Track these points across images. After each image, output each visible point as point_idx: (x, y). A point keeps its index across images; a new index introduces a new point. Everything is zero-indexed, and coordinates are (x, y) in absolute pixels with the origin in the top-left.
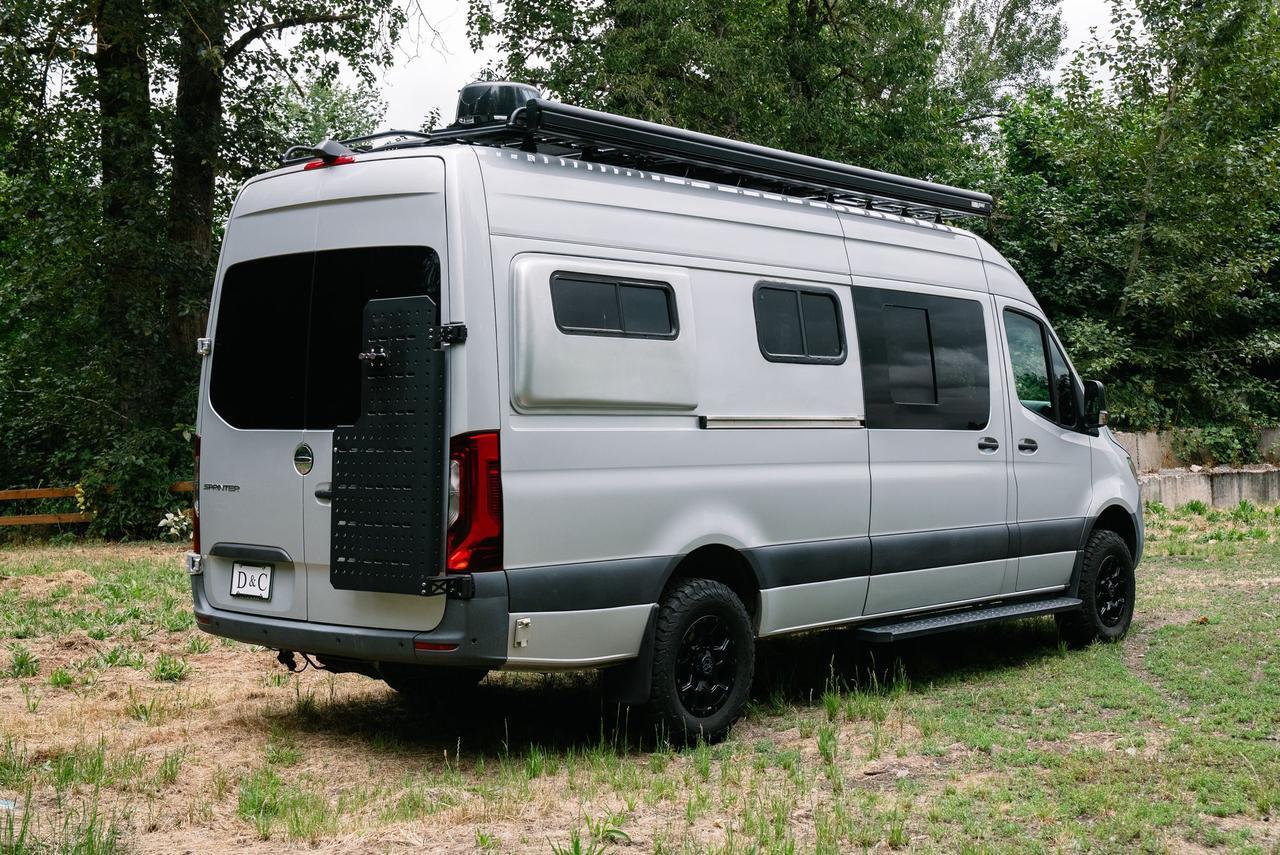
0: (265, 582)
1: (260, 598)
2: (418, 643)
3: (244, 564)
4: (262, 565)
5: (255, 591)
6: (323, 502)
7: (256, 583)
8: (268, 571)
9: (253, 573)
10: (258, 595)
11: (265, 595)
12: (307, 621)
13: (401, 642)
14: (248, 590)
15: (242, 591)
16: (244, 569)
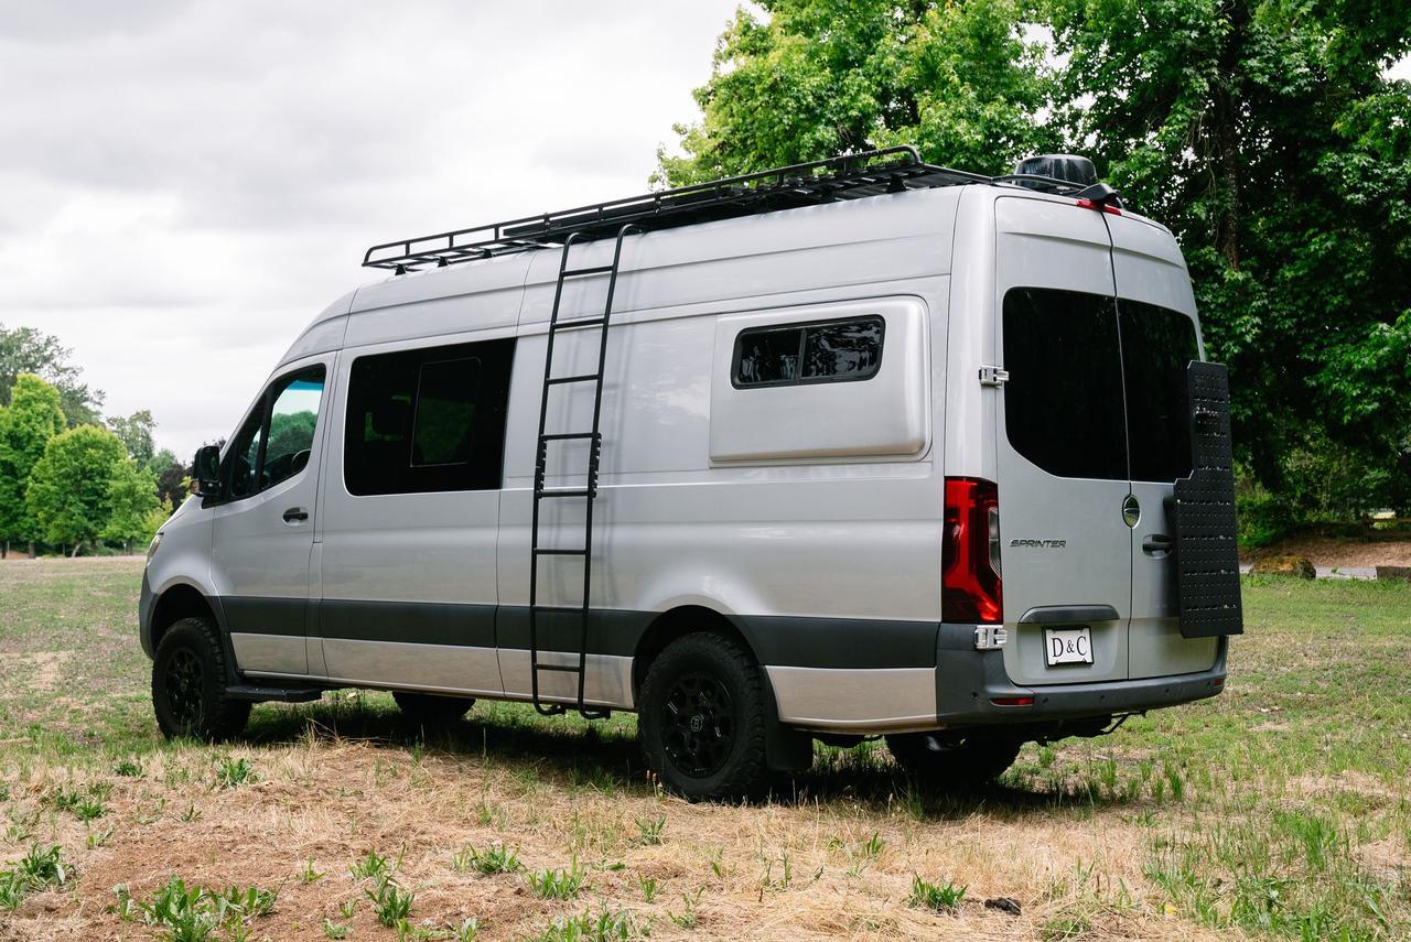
0: (1085, 646)
1: (1083, 664)
3: (1056, 629)
4: (1078, 627)
5: (1075, 657)
7: (1075, 648)
8: (1086, 633)
9: (1069, 637)
10: (1080, 660)
11: (1089, 660)
12: (1128, 680)
14: (1066, 658)
15: (1061, 659)
16: (1059, 635)
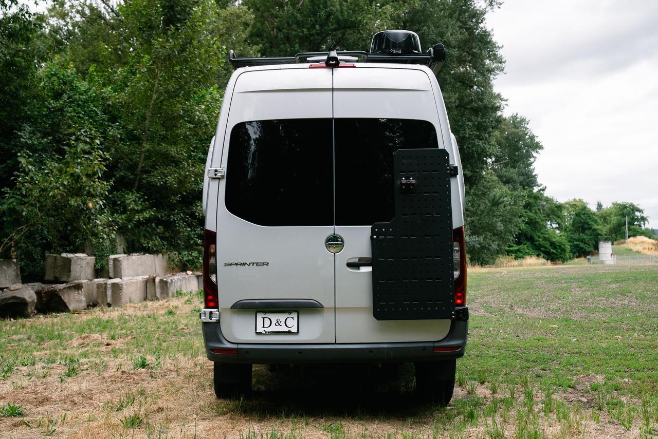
0: (292, 322)
1: (290, 333)
2: (436, 348)
3: (266, 312)
4: (290, 312)
5: (283, 329)
6: (352, 269)
7: (282, 324)
8: (295, 315)
9: (278, 317)
10: (288, 330)
11: (294, 330)
12: (335, 343)
13: (424, 348)
14: (274, 329)
16: (268, 315)
